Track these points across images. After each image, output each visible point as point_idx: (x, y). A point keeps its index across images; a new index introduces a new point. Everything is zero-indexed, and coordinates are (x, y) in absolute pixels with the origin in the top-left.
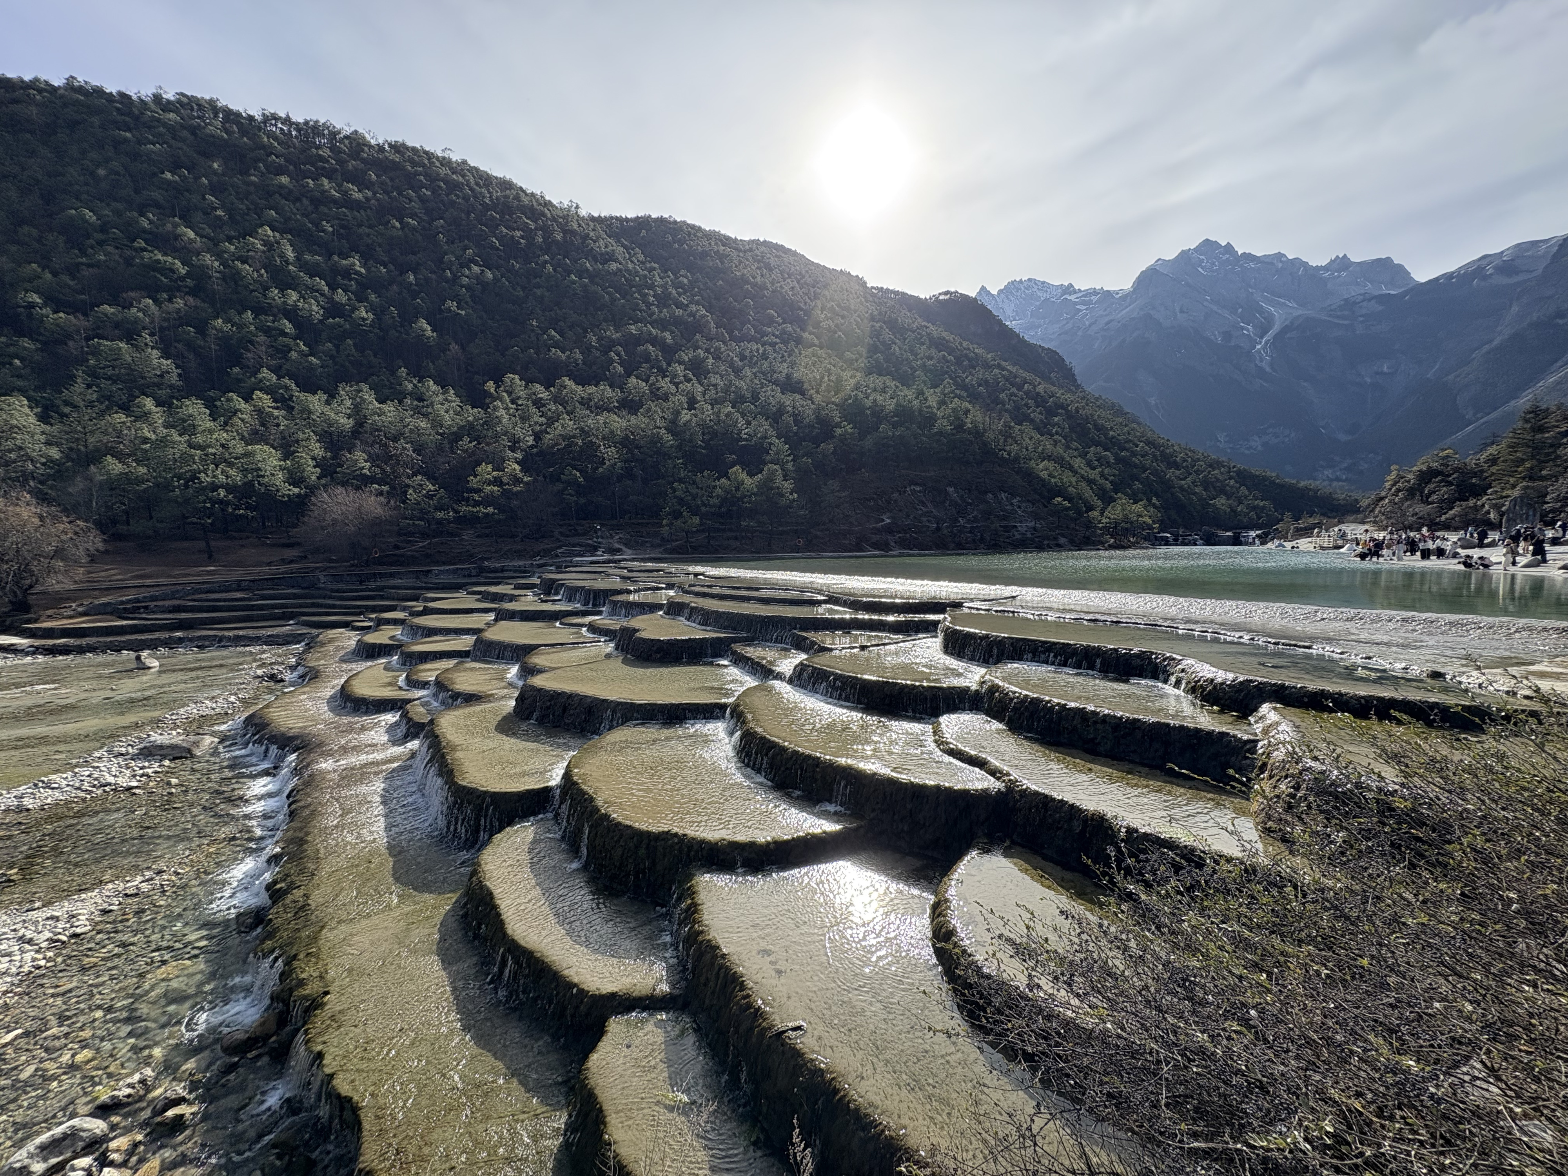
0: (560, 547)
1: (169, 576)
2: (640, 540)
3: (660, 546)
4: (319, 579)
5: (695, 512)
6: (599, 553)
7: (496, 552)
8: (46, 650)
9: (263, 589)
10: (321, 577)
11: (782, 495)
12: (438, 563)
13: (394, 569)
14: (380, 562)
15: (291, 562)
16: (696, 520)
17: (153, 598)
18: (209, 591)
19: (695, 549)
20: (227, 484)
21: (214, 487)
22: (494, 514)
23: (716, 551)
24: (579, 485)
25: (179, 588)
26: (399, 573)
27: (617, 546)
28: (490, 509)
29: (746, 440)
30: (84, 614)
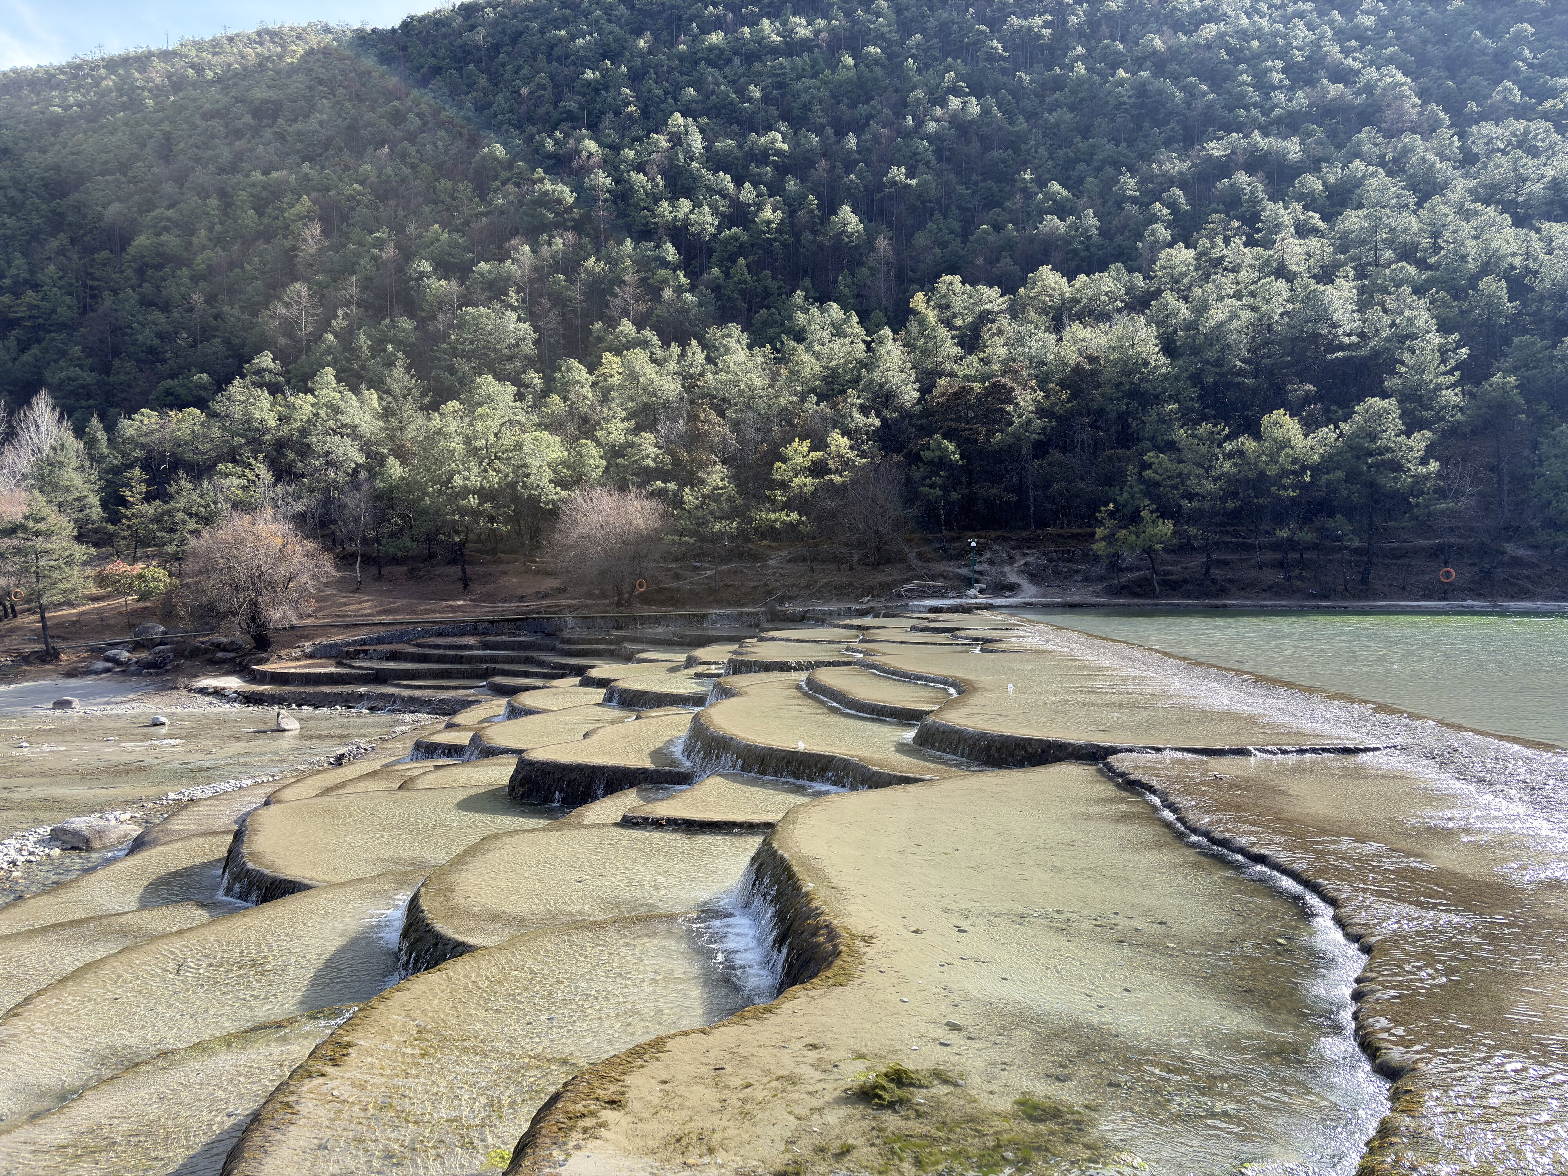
0: (909, 580)
1: (413, 612)
2: (1064, 568)
3: (1100, 579)
4: (566, 623)
5: (1165, 512)
6: (972, 592)
7: (807, 587)
8: (246, 697)
9: (504, 634)
10: (570, 621)
11: (1397, 467)
12: (720, 603)
13: (663, 611)
14: (646, 599)
15: (545, 596)
16: (1166, 528)
17: (380, 641)
18: (440, 635)
19: (1173, 586)
20: (482, 487)
21: (466, 491)
22: (800, 522)
23: (1222, 592)
24: (951, 466)
25: (411, 627)
26: (665, 618)
27: (1013, 578)
28: (795, 516)
29: (1352, 346)
30: (311, 656)
